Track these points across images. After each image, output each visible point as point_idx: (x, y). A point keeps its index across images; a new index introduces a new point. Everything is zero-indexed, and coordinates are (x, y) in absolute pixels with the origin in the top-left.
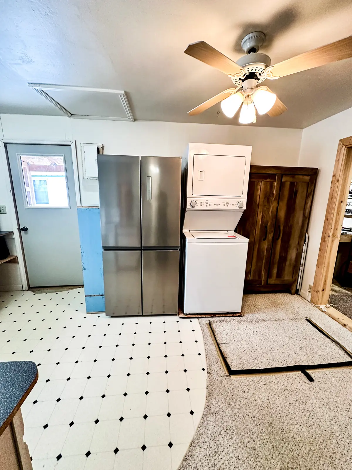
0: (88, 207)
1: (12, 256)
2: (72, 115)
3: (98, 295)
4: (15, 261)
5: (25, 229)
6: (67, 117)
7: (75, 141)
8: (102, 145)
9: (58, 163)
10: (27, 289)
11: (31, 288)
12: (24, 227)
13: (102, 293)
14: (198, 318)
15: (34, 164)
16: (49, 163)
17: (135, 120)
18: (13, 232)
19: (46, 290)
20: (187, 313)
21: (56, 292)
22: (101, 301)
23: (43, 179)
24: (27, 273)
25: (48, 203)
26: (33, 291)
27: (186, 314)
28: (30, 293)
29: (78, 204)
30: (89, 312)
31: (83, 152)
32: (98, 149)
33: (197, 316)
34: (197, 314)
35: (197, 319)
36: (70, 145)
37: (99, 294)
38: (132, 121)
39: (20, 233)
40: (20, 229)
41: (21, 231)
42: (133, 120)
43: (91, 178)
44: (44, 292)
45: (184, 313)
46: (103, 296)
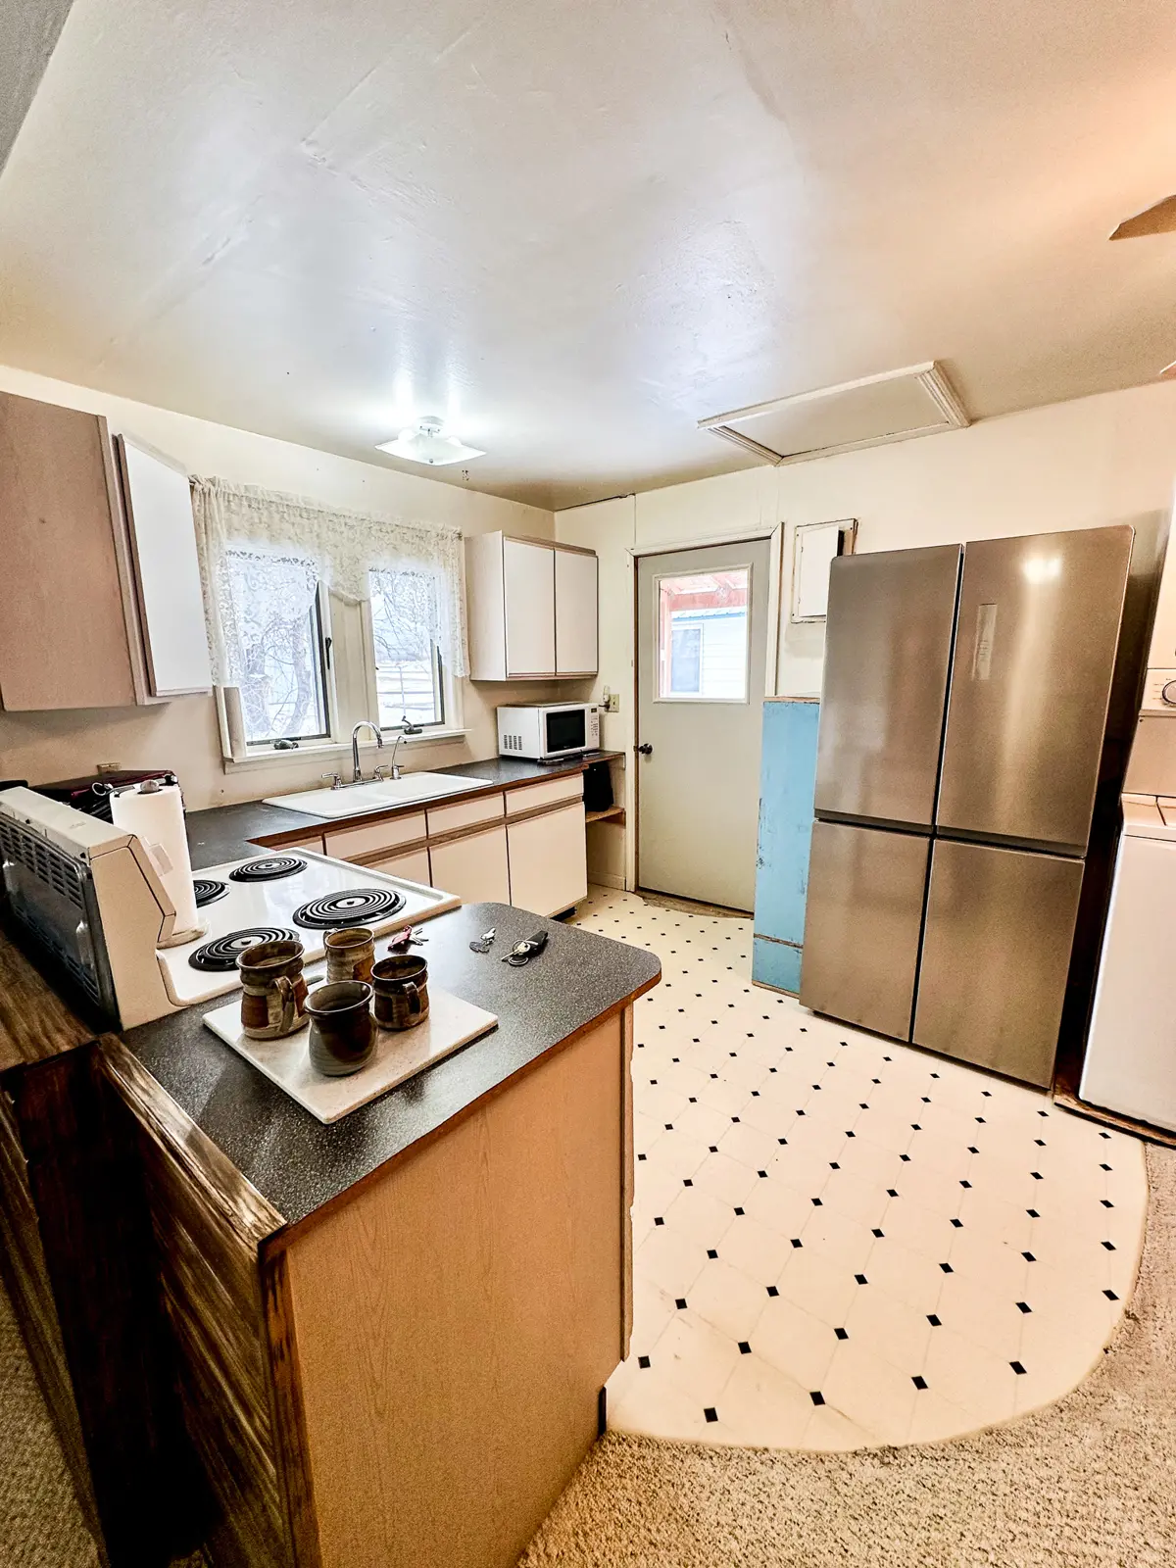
0: (791, 700)
1: (617, 808)
2: (783, 457)
3: (787, 943)
4: (619, 819)
5: (647, 750)
6: (770, 467)
7: (783, 524)
8: (855, 520)
9: (735, 584)
10: (633, 890)
11: (640, 890)
12: (646, 745)
13: (799, 939)
14: (1145, 1139)
15: (682, 593)
16: (713, 588)
17: (972, 421)
18: (624, 754)
19: (669, 903)
20: (1093, 1103)
21: (689, 912)
22: (792, 960)
23: (692, 626)
24: (637, 853)
25: (697, 690)
26: (644, 898)
27: (1088, 1104)
28: (636, 901)
29: (770, 692)
30: (758, 982)
31: (799, 550)
32: (841, 534)
33: (1140, 1130)
34: (1143, 1124)
35: (1138, 1142)
36: (769, 538)
37: (789, 940)
38: (962, 427)
39: (637, 757)
40: (637, 749)
41: (640, 753)
42: (966, 424)
43: (811, 620)
44: (664, 906)
45: (1077, 1097)
46: (800, 950)
